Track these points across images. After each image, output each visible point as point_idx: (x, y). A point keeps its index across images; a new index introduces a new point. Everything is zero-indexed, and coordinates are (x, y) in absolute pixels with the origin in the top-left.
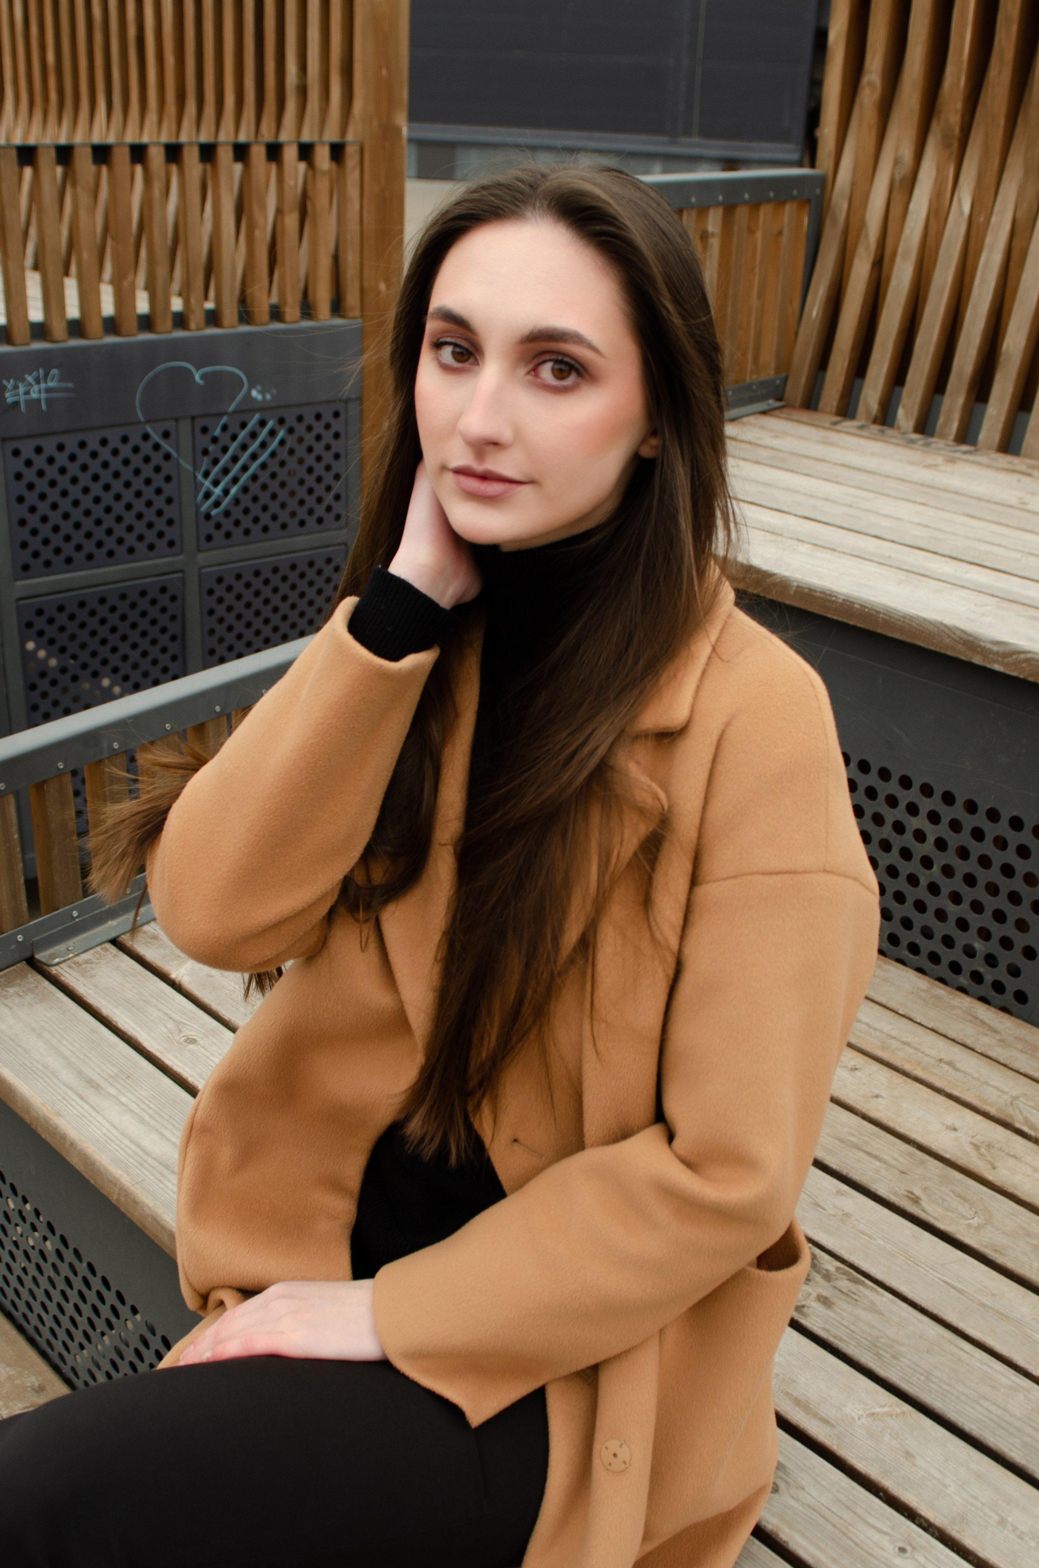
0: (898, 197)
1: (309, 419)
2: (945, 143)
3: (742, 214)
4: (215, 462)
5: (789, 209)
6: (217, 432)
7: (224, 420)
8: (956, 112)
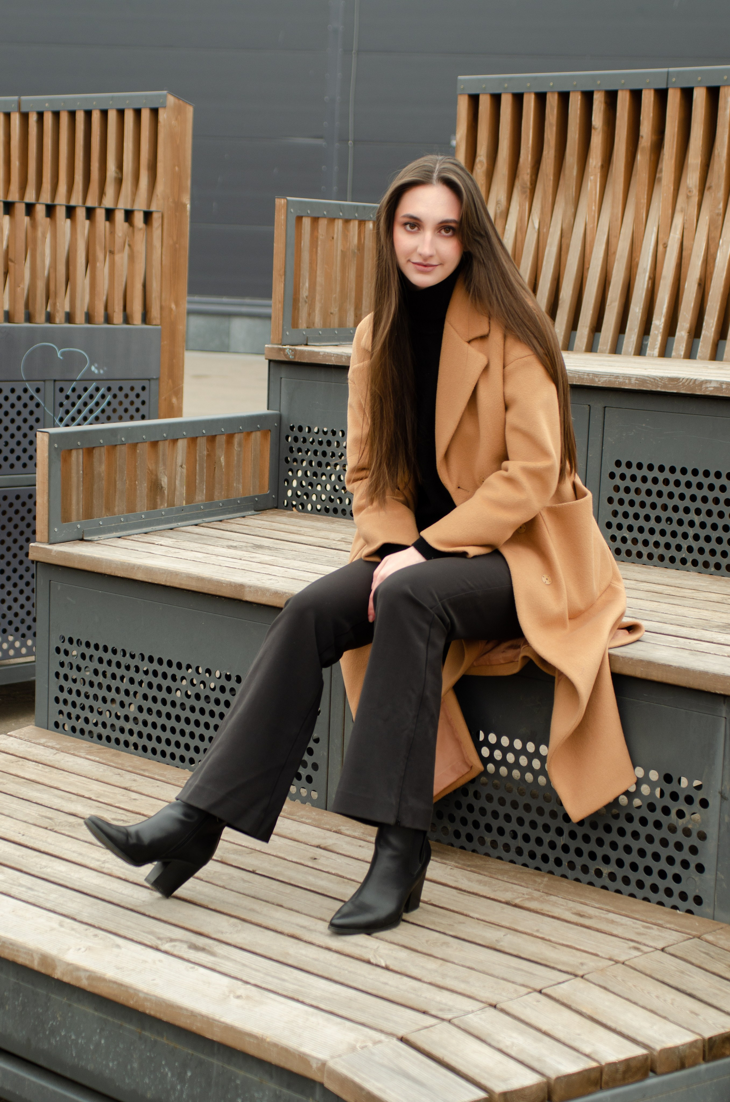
1: (126, 390)
2: (524, 192)
4: (67, 412)
6: (69, 392)
7: (74, 384)
8: (528, 174)
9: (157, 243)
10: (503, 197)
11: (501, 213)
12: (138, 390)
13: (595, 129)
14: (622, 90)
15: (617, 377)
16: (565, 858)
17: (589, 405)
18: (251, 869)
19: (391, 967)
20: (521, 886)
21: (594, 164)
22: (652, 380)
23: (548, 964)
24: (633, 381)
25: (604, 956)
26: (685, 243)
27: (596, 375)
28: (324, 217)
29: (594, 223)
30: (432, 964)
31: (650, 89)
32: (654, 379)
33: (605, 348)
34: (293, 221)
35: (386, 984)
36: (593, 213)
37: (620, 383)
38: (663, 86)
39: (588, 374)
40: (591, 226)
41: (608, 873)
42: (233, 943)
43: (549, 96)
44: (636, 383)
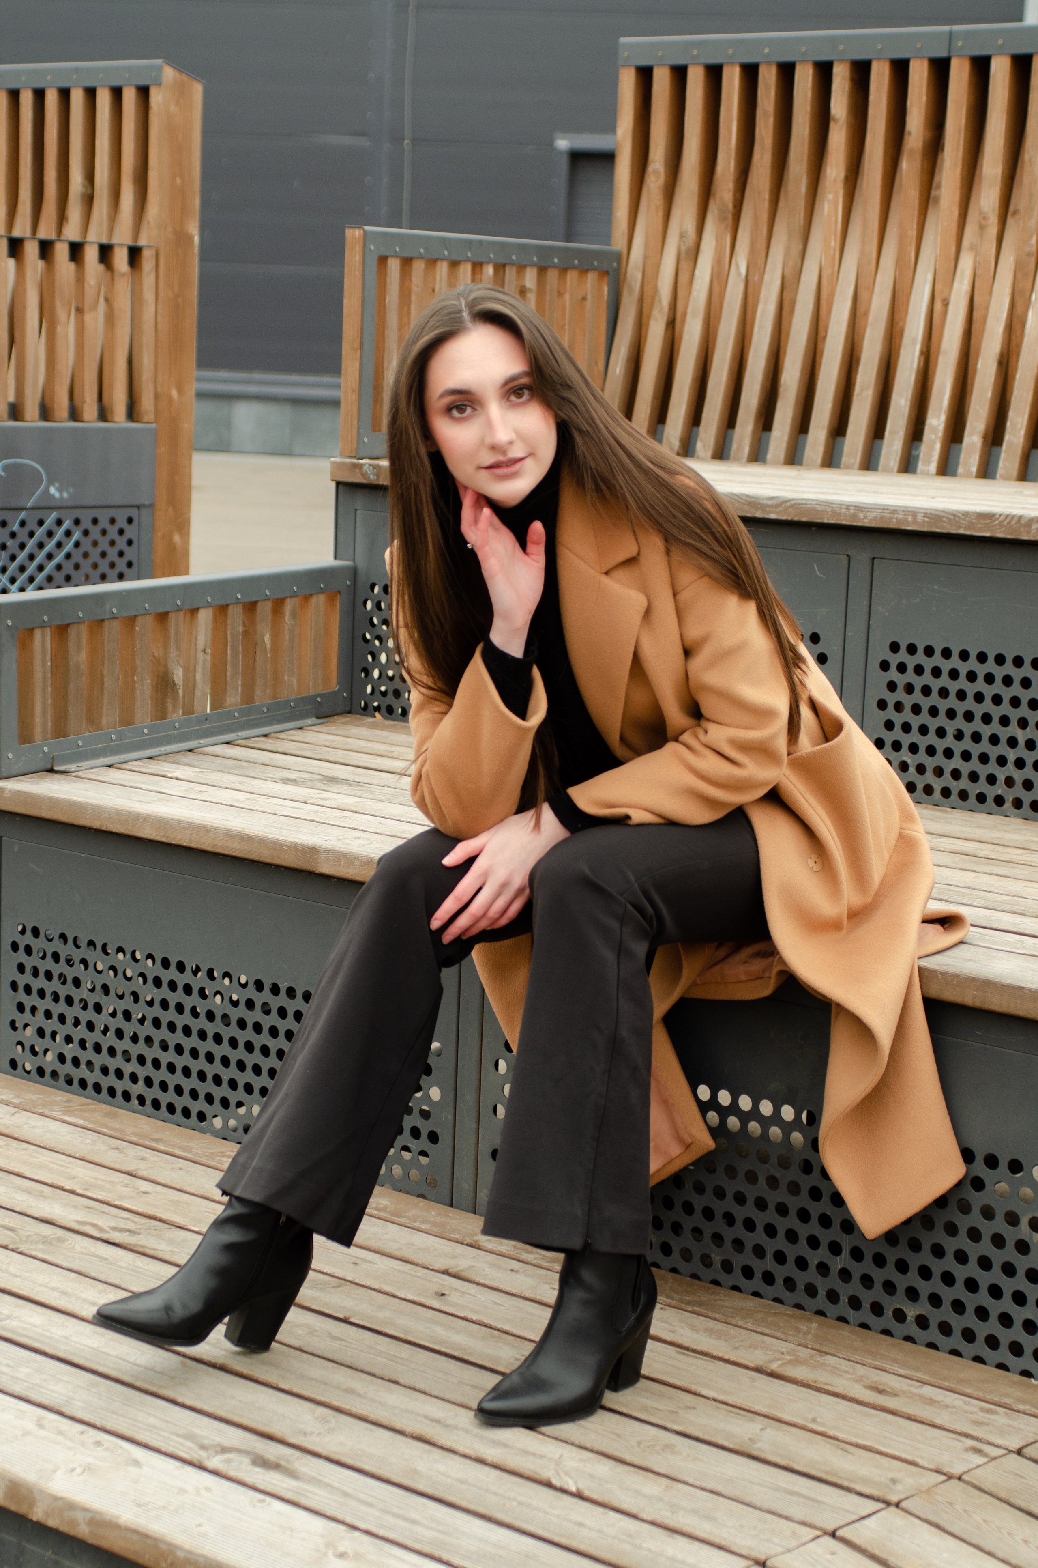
0: (685, 266)
1: (104, 523)
2: (722, 219)
3: (552, 275)
4: (13, 558)
5: (591, 277)
6: (16, 527)
7: (23, 515)
8: (729, 191)
9: (149, 295)
10: (690, 226)
11: (688, 251)
12: (121, 523)
13: (835, 120)
14: (879, 59)
15: (894, 512)
16: (845, 1291)
17: (848, 556)
18: (341, 1316)
19: (587, 1493)
20: (776, 1338)
21: (834, 175)
22: (952, 517)
23: (839, 1481)
24: (920, 518)
25: (926, 1465)
26: (976, 299)
27: (859, 508)
28: (421, 257)
29: (833, 266)
30: (652, 1487)
31: (922, 58)
32: (954, 515)
33: (852, 461)
34: (373, 264)
35: (581, 1525)
36: (832, 252)
37: (898, 521)
38: (943, 54)
39: (848, 507)
40: (829, 271)
41: (915, 1316)
42: (324, 1452)
43: (762, 70)
44: (924, 522)
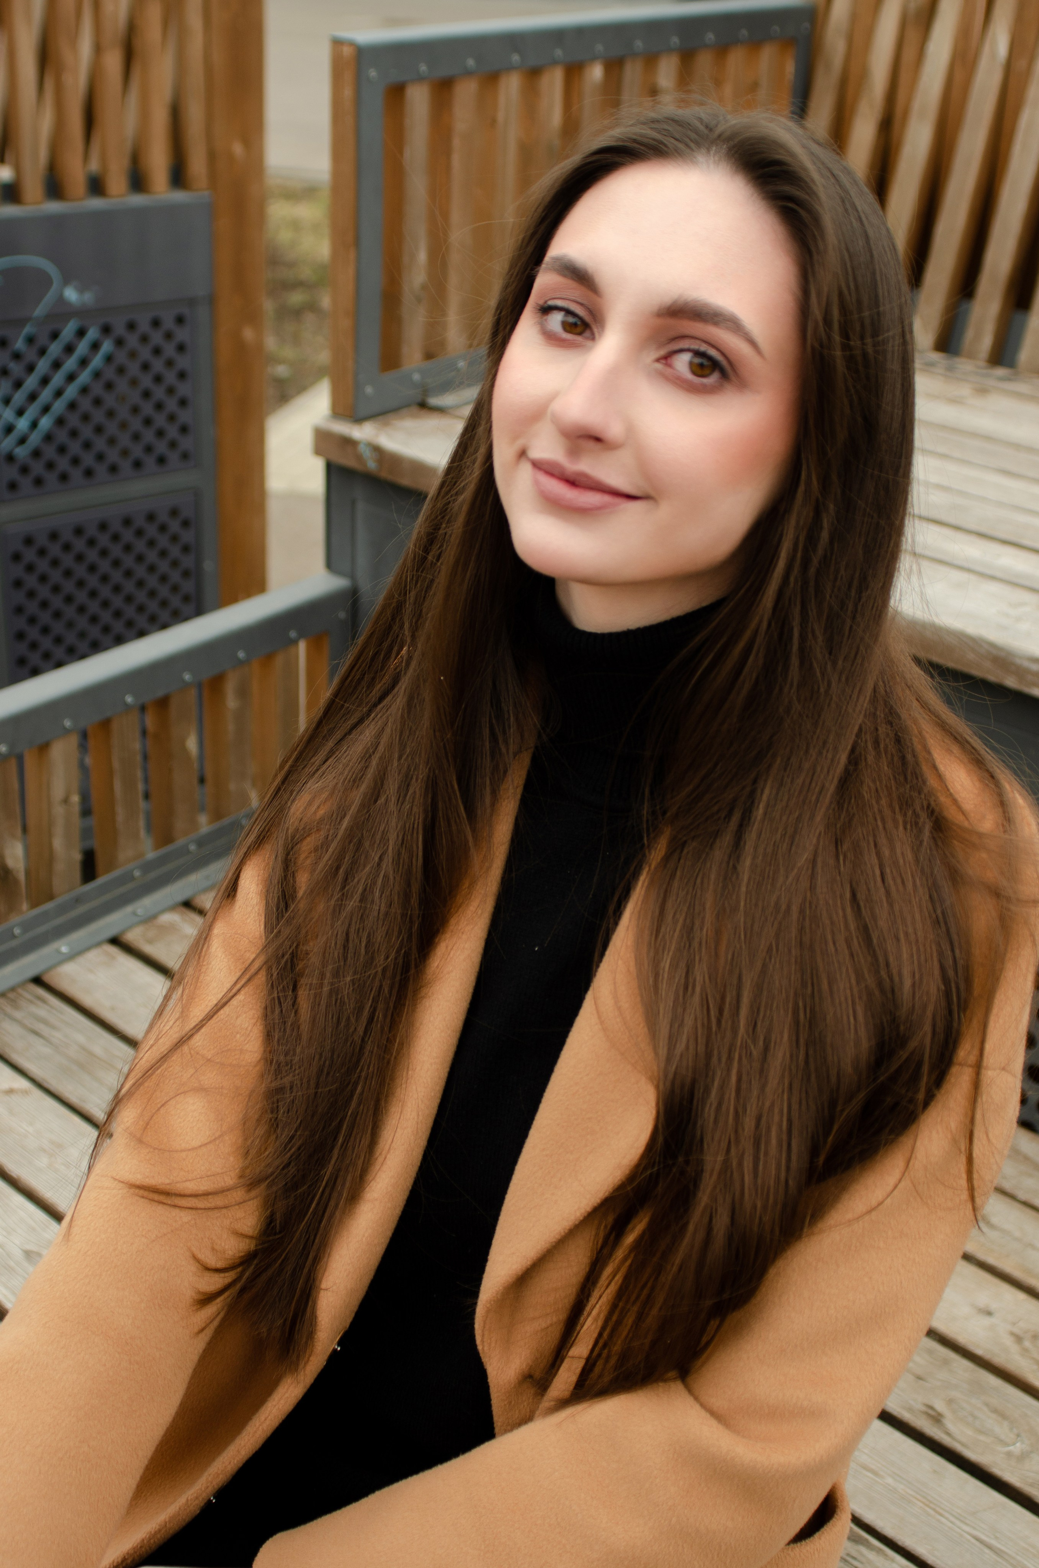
1: (144, 326)
3: (704, 61)
4: (18, 385)
5: (767, 55)
6: (19, 344)
7: (28, 329)
12: (169, 324)
34: (375, 100)
